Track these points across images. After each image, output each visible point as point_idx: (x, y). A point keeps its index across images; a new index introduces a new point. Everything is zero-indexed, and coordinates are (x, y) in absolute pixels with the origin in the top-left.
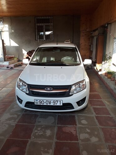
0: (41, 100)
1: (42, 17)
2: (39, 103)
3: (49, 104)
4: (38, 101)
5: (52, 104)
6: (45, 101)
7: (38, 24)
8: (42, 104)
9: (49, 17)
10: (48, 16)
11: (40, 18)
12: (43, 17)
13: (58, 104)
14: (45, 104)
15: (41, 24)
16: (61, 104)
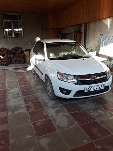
0: (90, 87)
1: (9, 12)
2: (88, 90)
3: (96, 90)
4: (88, 89)
5: (98, 89)
6: (93, 87)
7: (6, 20)
8: (90, 91)
9: (18, 14)
10: (17, 12)
11: (7, 13)
12: (11, 13)
13: (102, 88)
14: (93, 90)
15: (9, 20)
16: (104, 88)
